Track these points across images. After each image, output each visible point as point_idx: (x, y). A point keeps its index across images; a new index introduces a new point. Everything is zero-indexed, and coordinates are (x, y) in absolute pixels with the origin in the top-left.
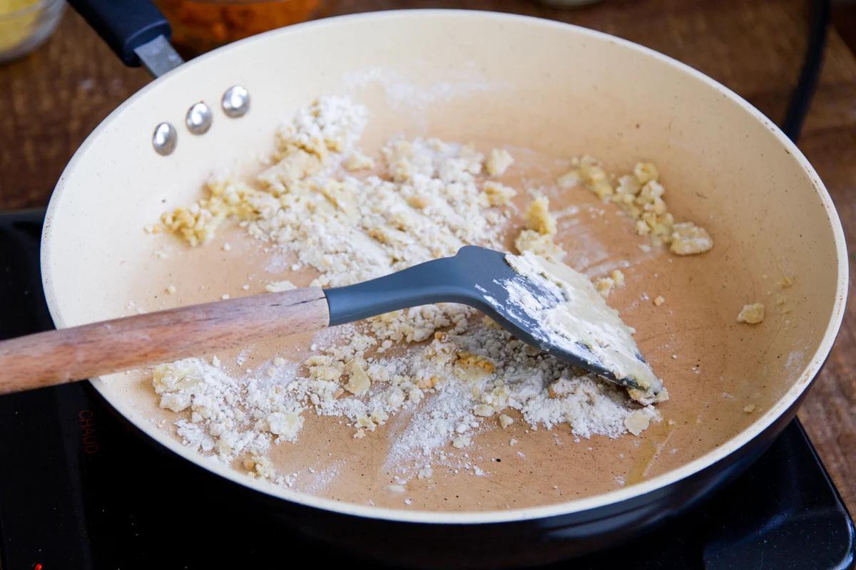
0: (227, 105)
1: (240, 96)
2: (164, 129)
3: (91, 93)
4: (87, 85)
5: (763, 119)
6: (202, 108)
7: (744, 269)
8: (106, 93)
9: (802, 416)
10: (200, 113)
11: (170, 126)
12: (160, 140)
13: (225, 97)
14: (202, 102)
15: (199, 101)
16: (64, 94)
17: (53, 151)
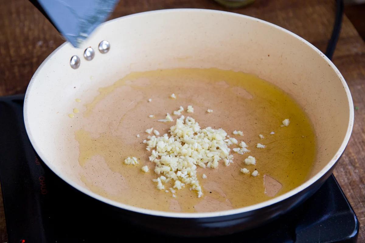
0: (101, 48)
1: (106, 44)
2: (75, 58)
3: (41, 47)
4: (40, 43)
5: (319, 52)
6: (90, 49)
7: (312, 114)
8: (47, 47)
9: (335, 174)
10: (90, 51)
11: (77, 57)
12: (73, 62)
13: (100, 45)
14: (90, 47)
15: (89, 47)
16: (30, 47)
17: (26, 71)
